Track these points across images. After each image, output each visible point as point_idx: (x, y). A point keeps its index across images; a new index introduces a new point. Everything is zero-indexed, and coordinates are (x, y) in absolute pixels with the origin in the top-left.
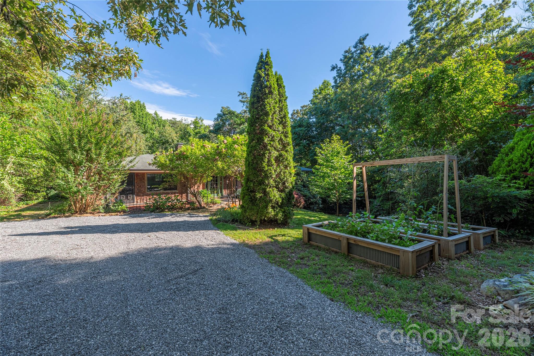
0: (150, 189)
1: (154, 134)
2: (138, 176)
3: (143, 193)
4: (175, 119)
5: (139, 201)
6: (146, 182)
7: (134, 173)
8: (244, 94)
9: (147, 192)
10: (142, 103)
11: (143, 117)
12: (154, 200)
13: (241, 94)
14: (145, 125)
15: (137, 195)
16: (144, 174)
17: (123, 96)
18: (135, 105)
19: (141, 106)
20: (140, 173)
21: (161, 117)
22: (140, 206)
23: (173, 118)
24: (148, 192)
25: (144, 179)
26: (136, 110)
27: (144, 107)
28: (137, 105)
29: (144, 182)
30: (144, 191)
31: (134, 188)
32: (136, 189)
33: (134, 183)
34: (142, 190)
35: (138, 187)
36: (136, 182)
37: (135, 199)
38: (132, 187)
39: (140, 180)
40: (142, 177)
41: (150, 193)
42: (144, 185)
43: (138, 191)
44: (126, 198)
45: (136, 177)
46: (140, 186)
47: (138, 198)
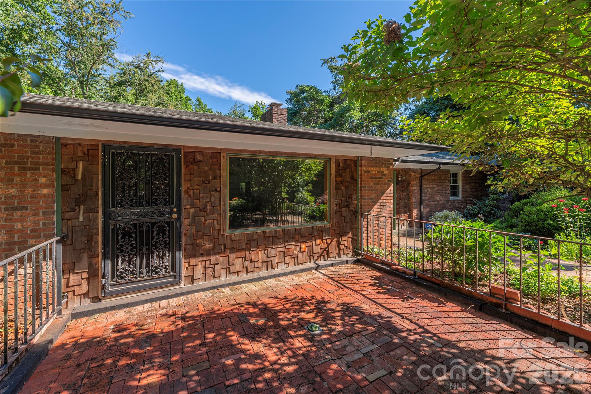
3: (214, 239)
5: (198, 273)
6: (226, 192)
7: (177, 150)
9: (227, 232)
13: (325, 62)
16: (216, 154)
20: (202, 151)
27: (183, 89)
29: (216, 190)
30: (217, 227)
31: (179, 218)
32: (187, 222)
33: (179, 192)
34: (211, 225)
35: (192, 211)
36: (186, 192)
37: (184, 265)
38: (171, 213)
39: (203, 182)
40: (211, 169)
41: (239, 235)
42: (217, 203)
43: (194, 231)
44: (141, 267)
45: (187, 166)
46: (204, 209)
47: (193, 261)
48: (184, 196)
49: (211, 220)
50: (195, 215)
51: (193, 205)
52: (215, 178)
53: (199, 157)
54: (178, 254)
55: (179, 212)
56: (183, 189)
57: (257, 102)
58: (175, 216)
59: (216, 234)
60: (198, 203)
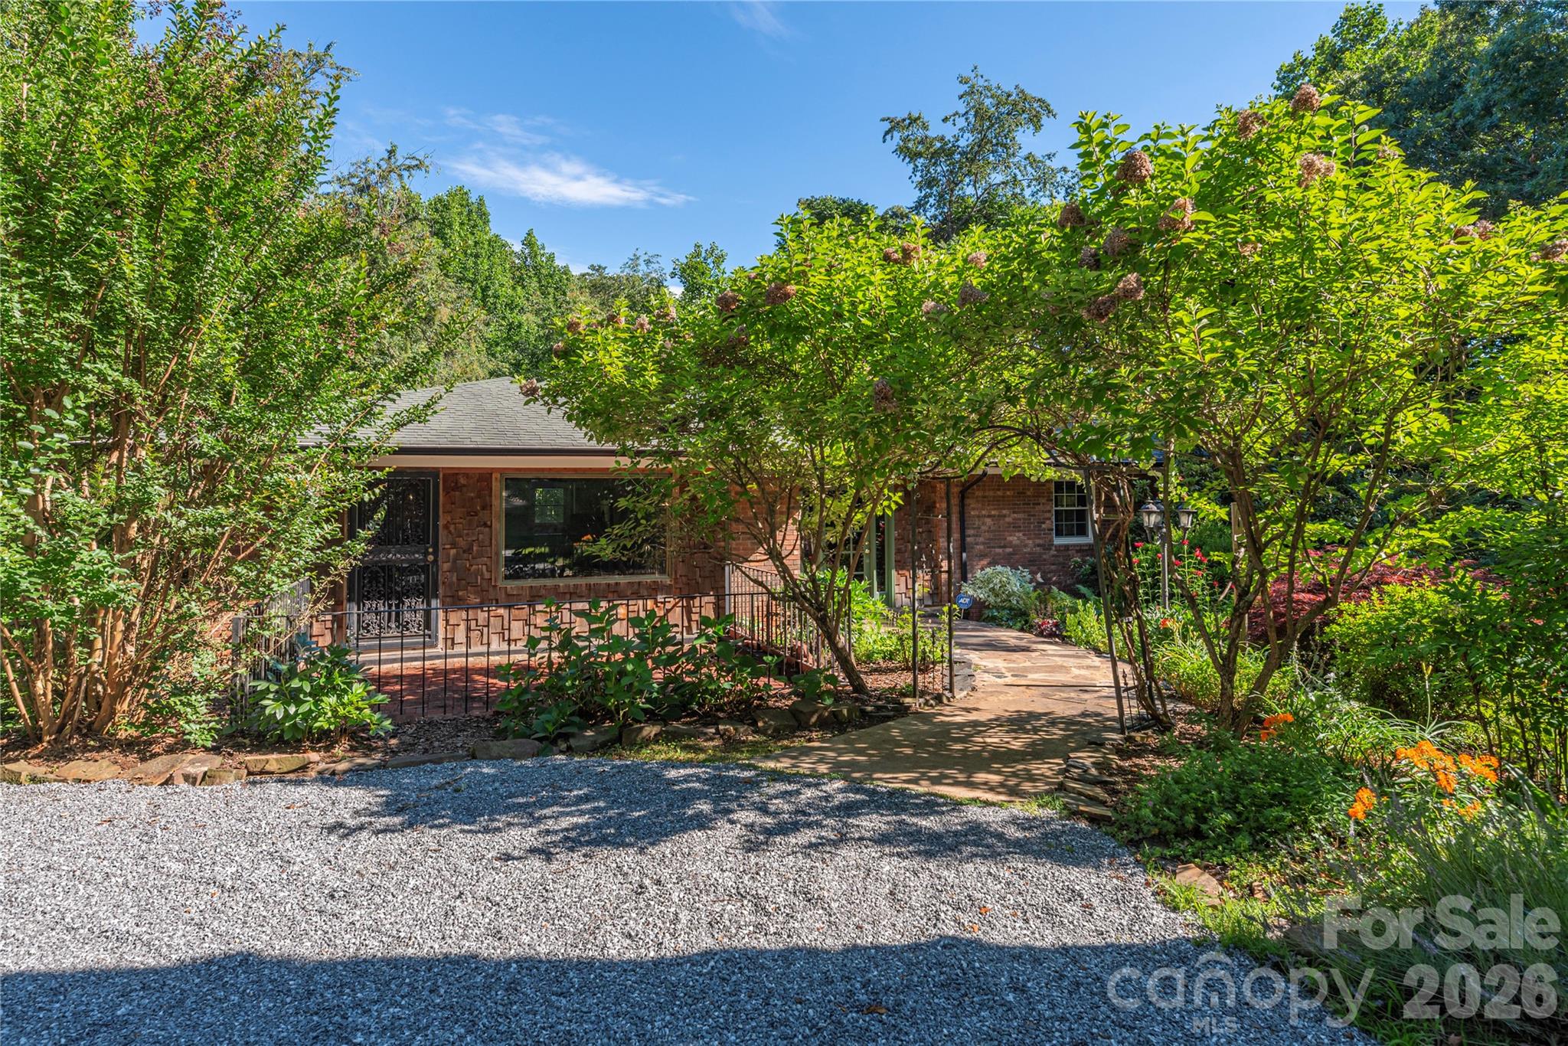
0: (517, 568)
1: (520, 325)
2: (457, 487)
3: (482, 592)
4: (599, 269)
5: (460, 635)
6: (499, 527)
7: (434, 472)
8: (913, 121)
9: (501, 583)
10: (473, 199)
11: (477, 256)
12: (561, 648)
13: (895, 125)
14: (484, 289)
15: (455, 602)
16: (485, 476)
17: (400, 159)
18: (447, 207)
19: (470, 212)
20: (466, 473)
21: (551, 258)
22: (466, 672)
23: (592, 267)
24: (512, 585)
25: (487, 506)
26: (450, 226)
27: (483, 215)
28: (455, 208)
29: (485, 525)
30: (487, 575)
31: (436, 561)
32: (446, 566)
33: (436, 527)
34: (479, 572)
35: (453, 552)
36: (446, 527)
37: (441, 624)
38: (426, 554)
39: (468, 514)
40: (479, 496)
41: (518, 588)
42: (487, 543)
43: (454, 579)
44: (389, 621)
45: (447, 492)
46: (469, 550)
47: (454, 618)
48: (442, 532)
49: (480, 566)
50: (456, 558)
51: (454, 545)
52: (484, 508)
53: (462, 481)
54: (434, 603)
55: (435, 553)
56: (441, 523)
57: (697, 246)
58: (431, 558)
59: (485, 584)
60: (462, 543)
